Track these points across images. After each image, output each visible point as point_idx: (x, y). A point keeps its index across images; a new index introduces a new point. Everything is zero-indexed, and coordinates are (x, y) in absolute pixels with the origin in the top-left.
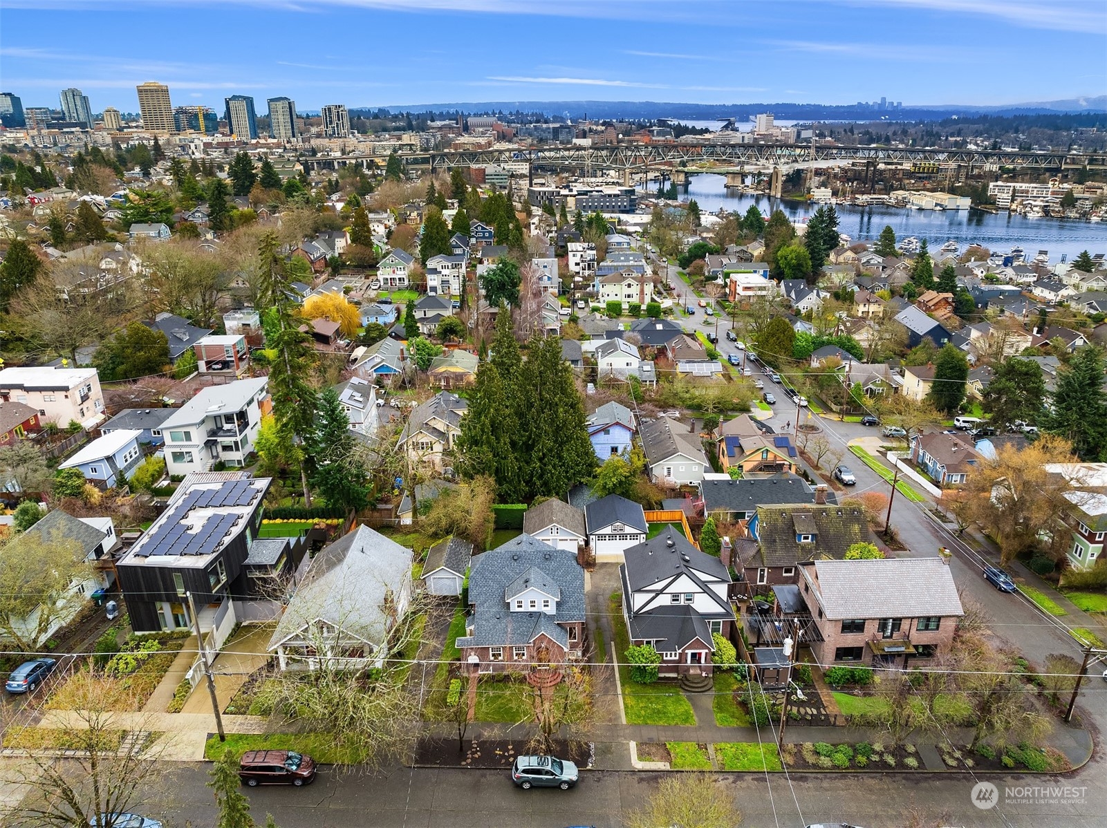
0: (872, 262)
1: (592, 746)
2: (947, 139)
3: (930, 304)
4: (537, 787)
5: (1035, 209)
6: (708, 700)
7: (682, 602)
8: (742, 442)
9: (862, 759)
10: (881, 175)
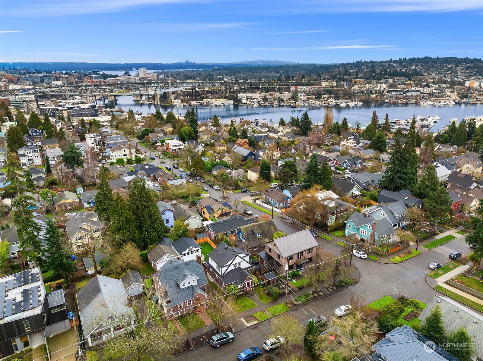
0: (212, 129)
1: (230, 325)
2: (216, 77)
3: (241, 144)
4: (222, 345)
5: (255, 103)
6: (256, 297)
7: (237, 266)
8: (212, 207)
9: (309, 298)
10: (198, 93)
